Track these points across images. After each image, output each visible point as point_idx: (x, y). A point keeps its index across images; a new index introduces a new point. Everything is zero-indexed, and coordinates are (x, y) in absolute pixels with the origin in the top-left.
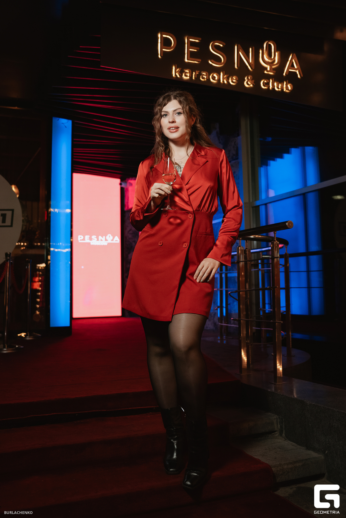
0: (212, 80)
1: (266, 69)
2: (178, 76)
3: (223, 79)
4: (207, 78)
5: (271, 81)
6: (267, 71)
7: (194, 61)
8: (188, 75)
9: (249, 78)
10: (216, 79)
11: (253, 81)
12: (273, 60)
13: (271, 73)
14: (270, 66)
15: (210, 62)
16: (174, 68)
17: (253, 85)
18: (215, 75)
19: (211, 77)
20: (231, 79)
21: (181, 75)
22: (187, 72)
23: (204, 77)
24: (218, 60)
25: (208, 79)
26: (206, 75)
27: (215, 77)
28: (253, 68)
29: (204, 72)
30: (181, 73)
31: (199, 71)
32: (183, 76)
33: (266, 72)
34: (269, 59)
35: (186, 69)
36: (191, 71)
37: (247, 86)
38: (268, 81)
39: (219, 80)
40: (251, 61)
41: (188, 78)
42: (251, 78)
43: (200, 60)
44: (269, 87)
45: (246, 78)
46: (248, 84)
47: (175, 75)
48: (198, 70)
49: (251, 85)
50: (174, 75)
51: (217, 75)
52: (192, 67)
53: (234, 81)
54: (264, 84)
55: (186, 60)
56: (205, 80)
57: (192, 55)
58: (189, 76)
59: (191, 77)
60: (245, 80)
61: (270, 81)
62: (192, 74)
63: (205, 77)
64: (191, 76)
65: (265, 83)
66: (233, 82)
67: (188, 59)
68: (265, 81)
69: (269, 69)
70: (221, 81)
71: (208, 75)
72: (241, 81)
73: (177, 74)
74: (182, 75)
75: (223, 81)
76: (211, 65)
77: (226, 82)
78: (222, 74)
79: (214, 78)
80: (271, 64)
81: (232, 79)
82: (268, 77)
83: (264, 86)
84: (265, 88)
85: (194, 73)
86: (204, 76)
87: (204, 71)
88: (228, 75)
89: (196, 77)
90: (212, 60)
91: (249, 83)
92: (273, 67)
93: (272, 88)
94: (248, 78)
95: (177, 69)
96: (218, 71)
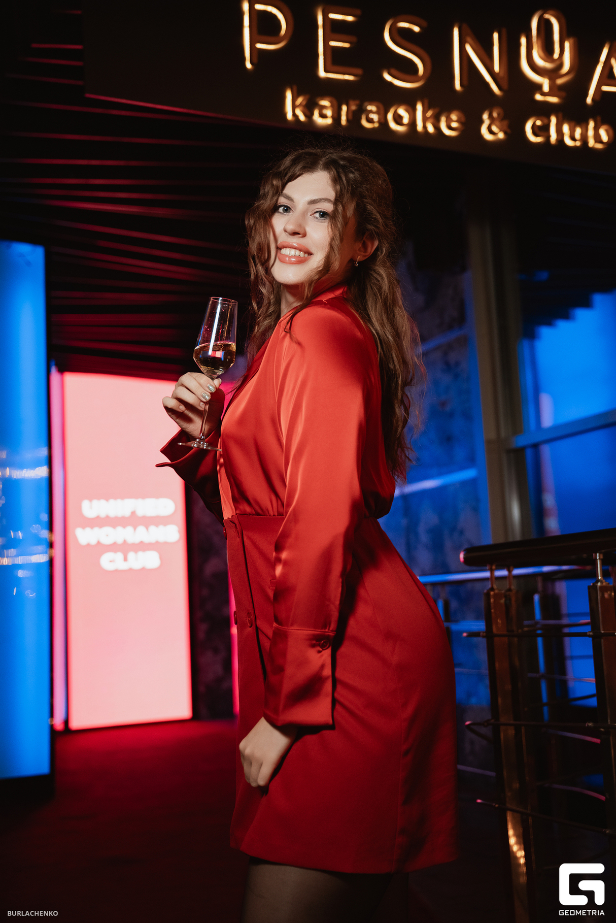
0: (393, 125)
1: (538, 88)
2: (302, 118)
3: (425, 120)
4: (379, 122)
5: (554, 120)
6: (543, 94)
7: (344, 74)
8: (329, 113)
9: (495, 115)
10: (406, 120)
11: (506, 123)
12: (558, 63)
13: (554, 100)
14: (550, 79)
15: (387, 77)
16: (289, 95)
17: (505, 133)
18: (402, 111)
19: (390, 116)
20: (446, 121)
21: (309, 115)
22: (324, 107)
23: (372, 119)
24: (407, 69)
25: (384, 123)
26: (377, 113)
27: (401, 117)
28: (505, 86)
29: (370, 105)
30: (309, 109)
31: (357, 102)
32: (316, 117)
33: (538, 97)
34: (545, 61)
35: (323, 96)
36: (335, 103)
37: (488, 137)
38: (546, 121)
39: (413, 123)
40: (497, 68)
41: (329, 121)
42: (499, 114)
43: (359, 71)
44: (549, 137)
45: (485, 116)
46: (491, 132)
47: (294, 114)
48: (354, 99)
49: (501, 135)
50: (290, 116)
51: (407, 111)
52: (339, 93)
53: (454, 125)
54: (536, 130)
55: (322, 73)
56: (376, 125)
57: (336, 59)
58: (333, 117)
59: (337, 118)
60: (481, 122)
61: (550, 121)
62: (340, 109)
63: (375, 117)
64: (336, 115)
65: (539, 127)
66: (450, 128)
67: (326, 71)
68: (539, 123)
69: (546, 88)
70: (420, 128)
71: (382, 112)
72: (471, 125)
73: (299, 112)
74: (312, 114)
75: (425, 127)
76: (391, 84)
77: (431, 129)
78: (419, 107)
79: (398, 119)
80: (552, 74)
81: (449, 121)
82: (545, 110)
83: (535, 134)
84: (539, 140)
85: (344, 108)
86: (372, 116)
87: (371, 101)
88: (437, 110)
89: (350, 117)
90: (393, 71)
91: (494, 128)
92: (560, 81)
93: (557, 139)
94: (490, 116)
95: (298, 96)
96: (408, 99)
